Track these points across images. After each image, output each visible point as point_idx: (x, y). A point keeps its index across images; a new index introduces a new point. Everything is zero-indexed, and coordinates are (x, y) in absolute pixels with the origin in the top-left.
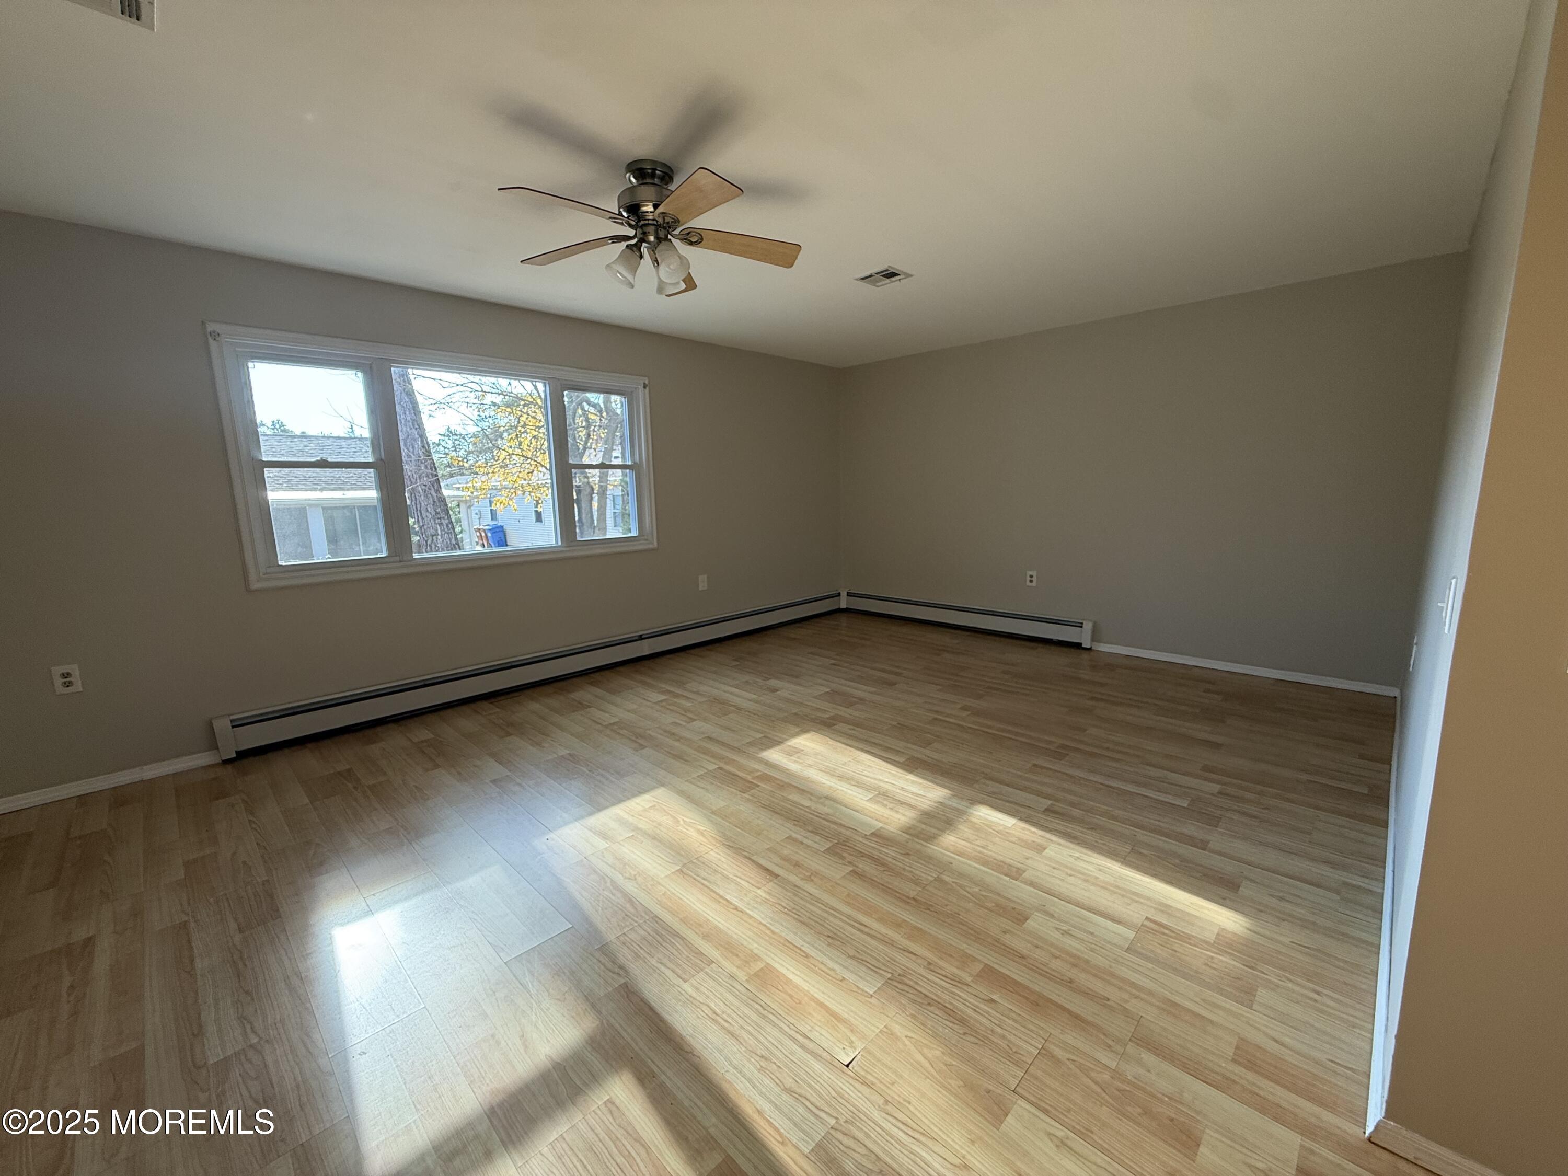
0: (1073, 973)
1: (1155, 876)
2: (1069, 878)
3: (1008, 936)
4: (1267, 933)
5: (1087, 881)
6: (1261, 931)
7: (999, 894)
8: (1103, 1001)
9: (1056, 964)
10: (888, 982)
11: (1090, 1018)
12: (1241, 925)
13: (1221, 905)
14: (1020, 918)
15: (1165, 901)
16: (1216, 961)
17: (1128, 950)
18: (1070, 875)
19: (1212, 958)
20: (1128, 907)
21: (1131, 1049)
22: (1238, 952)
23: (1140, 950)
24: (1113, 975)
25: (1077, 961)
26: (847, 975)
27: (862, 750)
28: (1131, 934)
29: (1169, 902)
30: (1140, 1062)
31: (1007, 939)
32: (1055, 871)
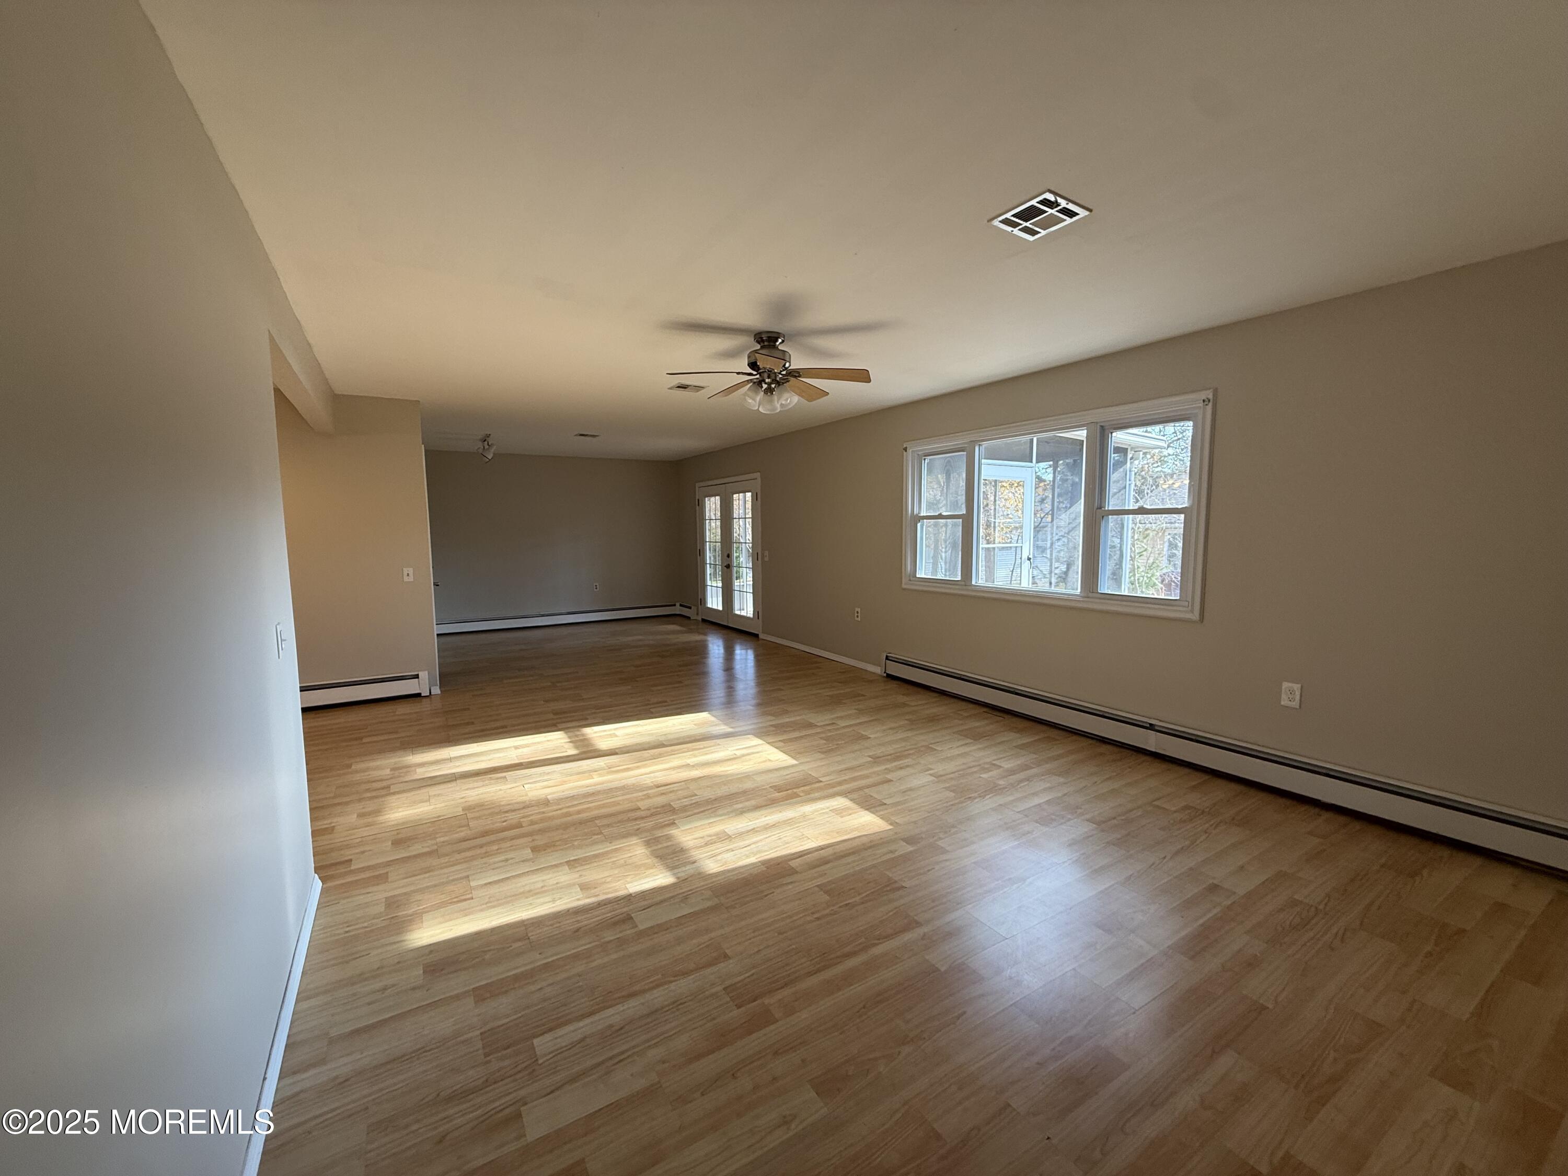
0: (483, 850)
1: (493, 931)
2: (542, 885)
3: (531, 840)
4: (389, 948)
5: (530, 891)
6: (395, 946)
7: (562, 850)
8: (459, 852)
9: (495, 847)
10: (548, 801)
11: (460, 844)
12: (410, 940)
13: (430, 945)
14: (535, 849)
15: (471, 917)
16: (416, 906)
17: (468, 877)
18: (542, 887)
19: (418, 906)
20: (488, 896)
21: (436, 847)
22: (404, 921)
23: (462, 881)
24: (465, 862)
25: (487, 854)
26: (563, 793)
27: (822, 848)
28: (473, 884)
29: (466, 919)
30: (428, 847)
31: (530, 839)
32: (555, 882)
